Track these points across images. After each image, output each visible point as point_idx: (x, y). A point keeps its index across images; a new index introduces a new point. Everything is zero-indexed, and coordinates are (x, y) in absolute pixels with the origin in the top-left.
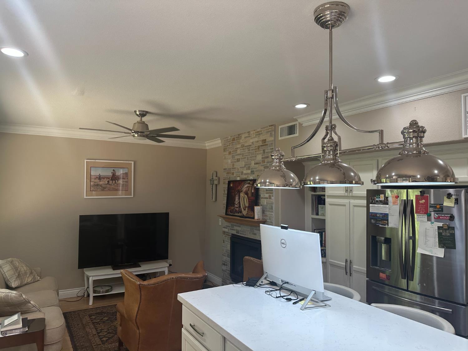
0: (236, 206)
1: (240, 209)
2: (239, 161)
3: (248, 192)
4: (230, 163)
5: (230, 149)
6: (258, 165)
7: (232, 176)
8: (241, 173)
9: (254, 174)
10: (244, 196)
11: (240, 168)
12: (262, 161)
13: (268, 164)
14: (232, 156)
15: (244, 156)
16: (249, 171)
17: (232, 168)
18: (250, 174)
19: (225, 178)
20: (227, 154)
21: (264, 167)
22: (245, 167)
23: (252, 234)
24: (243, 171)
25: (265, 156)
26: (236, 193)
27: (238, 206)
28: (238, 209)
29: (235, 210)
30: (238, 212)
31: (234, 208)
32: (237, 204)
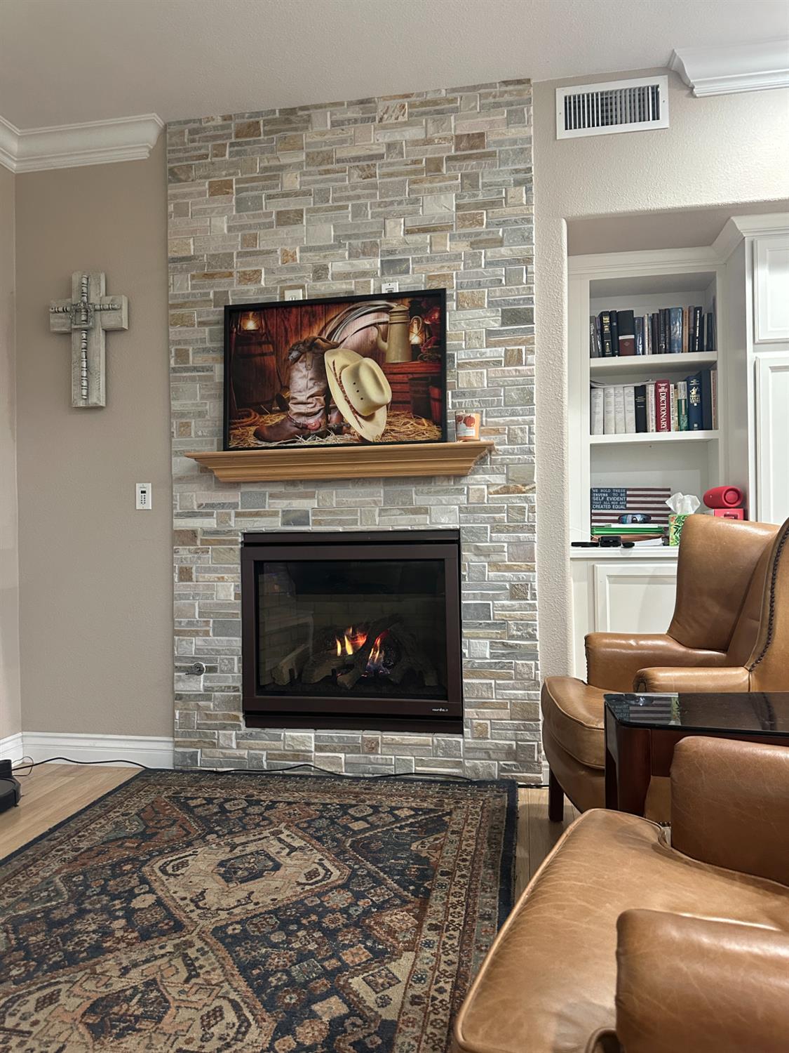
0: (295, 409)
1: (334, 417)
2: (297, 221)
4: (226, 231)
5: (224, 173)
6: (431, 237)
7: (245, 288)
8: (315, 272)
9: (407, 272)
10: (352, 365)
11: (301, 252)
12: (462, 219)
13: (501, 230)
14: (237, 203)
15: (335, 200)
16: (371, 260)
17: (238, 253)
18: (374, 276)
19: (186, 300)
20: (201, 194)
21: (472, 243)
22: (340, 246)
23: (400, 515)
24: (322, 262)
25: (480, 197)
26: (295, 354)
27: (314, 407)
28: (320, 420)
29: (297, 426)
30: (320, 430)
31: (282, 417)
32: (310, 400)
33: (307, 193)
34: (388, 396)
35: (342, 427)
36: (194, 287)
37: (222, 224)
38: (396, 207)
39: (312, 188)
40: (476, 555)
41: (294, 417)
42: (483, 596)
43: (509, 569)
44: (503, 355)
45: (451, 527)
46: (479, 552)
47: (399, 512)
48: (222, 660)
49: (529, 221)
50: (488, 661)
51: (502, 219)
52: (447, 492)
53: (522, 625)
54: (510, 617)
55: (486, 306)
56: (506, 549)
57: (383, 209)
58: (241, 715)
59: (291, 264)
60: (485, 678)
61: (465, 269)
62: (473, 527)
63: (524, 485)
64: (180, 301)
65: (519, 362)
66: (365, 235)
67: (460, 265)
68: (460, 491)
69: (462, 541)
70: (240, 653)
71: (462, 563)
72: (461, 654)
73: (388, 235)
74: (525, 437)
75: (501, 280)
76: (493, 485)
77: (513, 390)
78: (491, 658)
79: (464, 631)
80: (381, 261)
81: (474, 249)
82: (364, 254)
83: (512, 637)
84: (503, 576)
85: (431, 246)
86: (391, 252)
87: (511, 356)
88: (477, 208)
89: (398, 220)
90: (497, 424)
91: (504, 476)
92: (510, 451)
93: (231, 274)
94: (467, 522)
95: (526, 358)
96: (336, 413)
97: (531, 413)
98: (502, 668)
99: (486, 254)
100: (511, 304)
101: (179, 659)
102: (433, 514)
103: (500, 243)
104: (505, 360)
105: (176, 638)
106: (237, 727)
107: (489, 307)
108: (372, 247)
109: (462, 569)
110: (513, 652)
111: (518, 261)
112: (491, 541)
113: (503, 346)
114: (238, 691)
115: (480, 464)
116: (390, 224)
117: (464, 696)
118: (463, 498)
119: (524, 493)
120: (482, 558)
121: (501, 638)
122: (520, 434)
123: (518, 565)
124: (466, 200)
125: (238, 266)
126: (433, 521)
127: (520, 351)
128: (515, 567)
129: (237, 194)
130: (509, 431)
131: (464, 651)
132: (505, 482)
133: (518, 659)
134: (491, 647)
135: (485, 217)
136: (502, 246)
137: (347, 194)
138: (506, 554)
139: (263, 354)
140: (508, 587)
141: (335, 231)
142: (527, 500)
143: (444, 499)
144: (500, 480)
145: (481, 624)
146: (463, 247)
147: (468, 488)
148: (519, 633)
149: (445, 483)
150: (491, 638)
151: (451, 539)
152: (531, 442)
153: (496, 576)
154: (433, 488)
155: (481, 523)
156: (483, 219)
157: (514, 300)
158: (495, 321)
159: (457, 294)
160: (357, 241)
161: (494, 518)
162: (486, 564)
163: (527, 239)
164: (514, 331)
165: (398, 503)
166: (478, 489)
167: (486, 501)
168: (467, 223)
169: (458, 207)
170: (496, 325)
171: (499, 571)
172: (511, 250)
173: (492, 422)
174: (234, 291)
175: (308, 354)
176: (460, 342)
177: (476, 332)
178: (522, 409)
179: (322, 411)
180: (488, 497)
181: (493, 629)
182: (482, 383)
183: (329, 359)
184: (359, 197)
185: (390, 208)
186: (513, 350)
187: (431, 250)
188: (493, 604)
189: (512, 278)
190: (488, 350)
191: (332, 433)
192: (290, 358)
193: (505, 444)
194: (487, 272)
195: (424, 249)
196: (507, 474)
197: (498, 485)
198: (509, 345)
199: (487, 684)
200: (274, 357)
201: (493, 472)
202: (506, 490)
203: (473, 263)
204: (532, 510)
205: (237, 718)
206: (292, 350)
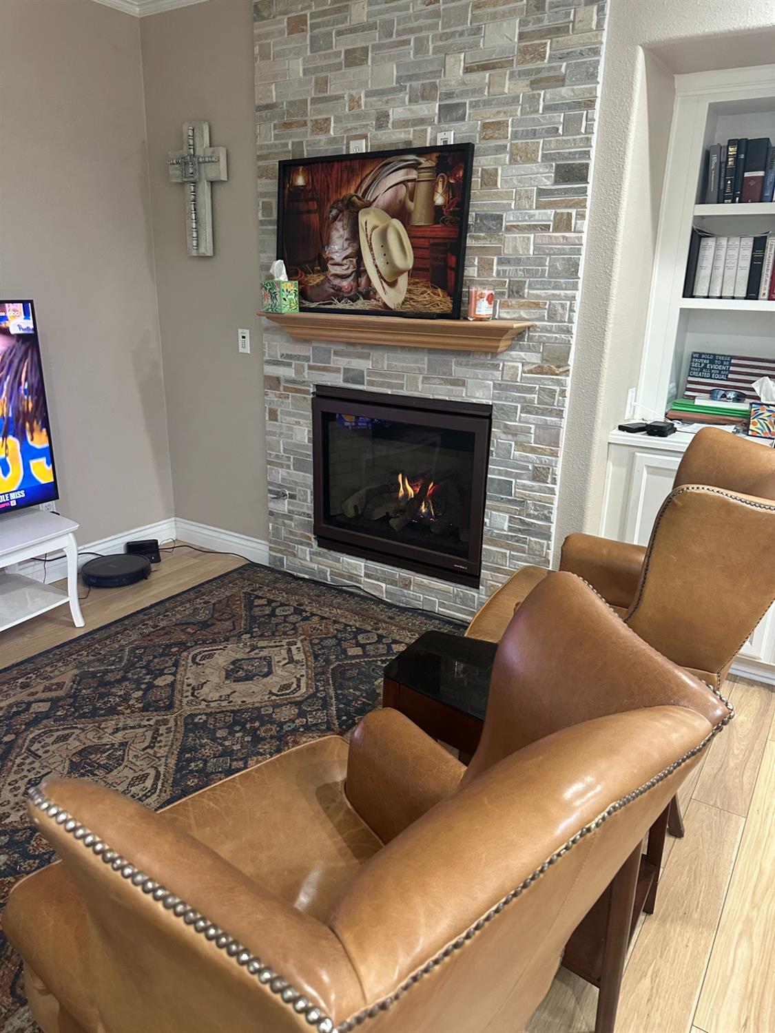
0: (334, 270)
1: (363, 280)
2: (363, 61)
3: (411, 205)
4: (301, 75)
5: (300, 6)
6: (490, 75)
7: (318, 138)
8: (378, 119)
9: (462, 118)
10: (381, 227)
11: (366, 96)
12: (523, 52)
13: (565, 64)
14: (311, 42)
15: (399, 34)
16: (429, 105)
17: (311, 100)
18: (432, 124)
19: (270, 151)
20: (281, 32)
21: (532, 83)
22: (401, 89)
23: (440, 384)
24: (384, 108)
25: (546, 23)
26: (334, 212)
27: (348, 269)
28: (352, 283)
29: (334, 287)
30: (352, 293)
31: (322, 278)
32: (345, 262)
33: (372, 27)
34: (410, 263)
35: (369, 294)
36: (276, 137)
37: (298, 66)
38: (458, 40)
39: (378, 19)
40: (504, 433)
41: (331, 278)
42: (507, 474)
43: (533, 450)
44: (552, 218)
45: (484, 401)
46: (507, 430)
47: (438, 381)
48: (299, 490)
49: (596, 52)
50: (505, 533)
51: (566, 51)
52: (483, 366)
53: (540, 506)
54: (529, 496)
55: (539, 160)
56: (532, 431)
57: (444, 43)
58: (312, 536)
59: (356, 111)
60: (502, 547)
61: (522, 115)
62: (504, 405)
63: (559, 367)
64: (265, 152)
65: (568, 229)
66: (425, 76)
67: (516, 110)
68: (496, 367)
69: (493, 417)
70: (312, 487)
71: (492, 439)
72: (483, 523)
73: (447, 75)
74: (565, 314)
75: (558, 129)
76: (528, 363)
77: (558, 259)
78: (509, 531)
79: (487, 503)
80: (440, 105)
81: (533, 90)
82: (424, 98)
83: (529, 516)
84: (527, 456)
85: (489, 88)
86: (449, 95)
87: (560, 221)
88: (541, 37)
89: (457, 55)
90: (538, 297)
91: (540, 355)
92: (549, 329)
93: (305, 124)
94: (499, 398)
95: (576, 224)
96: (365, 277)
97: (575, 287)
98: (517, 541)
99: (545, 96)
100: (566, 159)
101: (270, 483)
102: (469, 387)
103: (560, 81)
104: (554, 225)
105: (269, 466)
106: (309, 545)
107: (542, 161)
108: (431, 90)
109: (491, 445)
110: (529, 530)
111: (578, 105)
112: (520, 421)
113: (553, 208)
114: (310, 517)
115: (518, 340)
116: (450, 60)
117: (482, 559)
118: (498, 374)
119: (557, 375)
120: (510, 437)
121: (519, 515)
122: (560, 311)
123: (542, 449)
124: (530, 27)
125: (312, 114)
126: (469, 394)
127: (569, 215)
128: (540, 450)
129: (311, 31)
130: (549, 305)
131: (486, 520)
132: (539, 362)
133: (532, 537)
134: (510, 521)
135: (548, 48)
136: (563, 86)
137: (410, 25)
138: (533, 436)
139: (309, 212)
140: (530, 468)
141: (397, 72)
142: (559, 383)
143: (480, 372)
144: (534, 358)
145: (502, 499)
146: (522, 88)
147: (504, 365)
148: (536, 513)
149: (482, 357)
150: (510, 513)
151: (483, 415)
152: (570, 321)
153: (521, 456)
154: (472, 360)
155: (512, 401)
156: (545, 52)
157: (570, 153)
158: (547, 178)
159: (511, 144)
160: (417, 82)
161: (524, 398)
162: (513, 443)
163: (592, 77)
164: (566, 191)
165: (439, 373)
166: (513, 367)
167: (519, 380)
168: (528, 57)
169: (522, 36)
170: (548, 183)
171: (524, 451)
172: (573, 90)
173: (533, 294)
174: (308, 141)
175: (345, 212)
176: (509, 202)
177: (526, 191)
178: (565, 283)
179: (354, 274)
180: (522, 376)
181: (513, 505)
182: (528, 251)
183: (362, 218)
184: (420, 29)
185: (451, 41)
186: (562, 213)
187: (489, 93)
188: (516, 482)
189: (571, 125)
190: (537, 212)
191: (361, 298)
192: (331, 216)
193: (544, 320)
194: (544, 118)
195: (481, 91)
196: (542, 353)
197: (533, 364)
198: (559, 207)
199: (502, 553)
200: (317, 214)
201: (529, 349)
202: (539, 369)
203: (530, 108)
204: (563, 393)
205: (309, 538)
206: (332, 207)
